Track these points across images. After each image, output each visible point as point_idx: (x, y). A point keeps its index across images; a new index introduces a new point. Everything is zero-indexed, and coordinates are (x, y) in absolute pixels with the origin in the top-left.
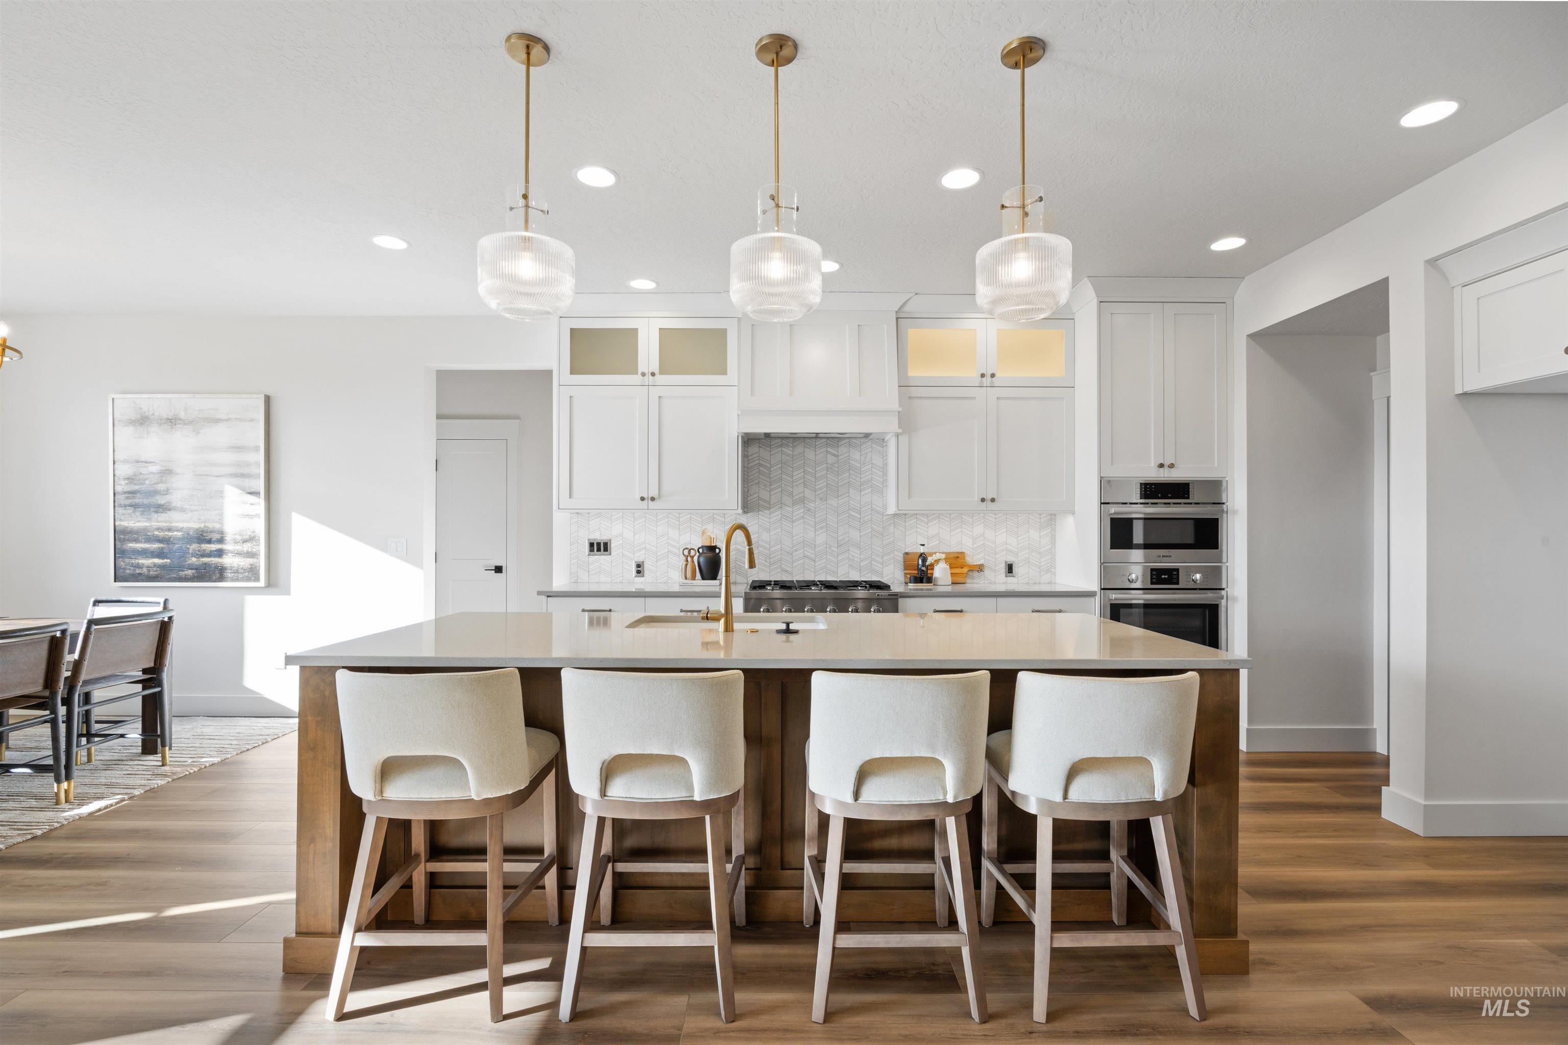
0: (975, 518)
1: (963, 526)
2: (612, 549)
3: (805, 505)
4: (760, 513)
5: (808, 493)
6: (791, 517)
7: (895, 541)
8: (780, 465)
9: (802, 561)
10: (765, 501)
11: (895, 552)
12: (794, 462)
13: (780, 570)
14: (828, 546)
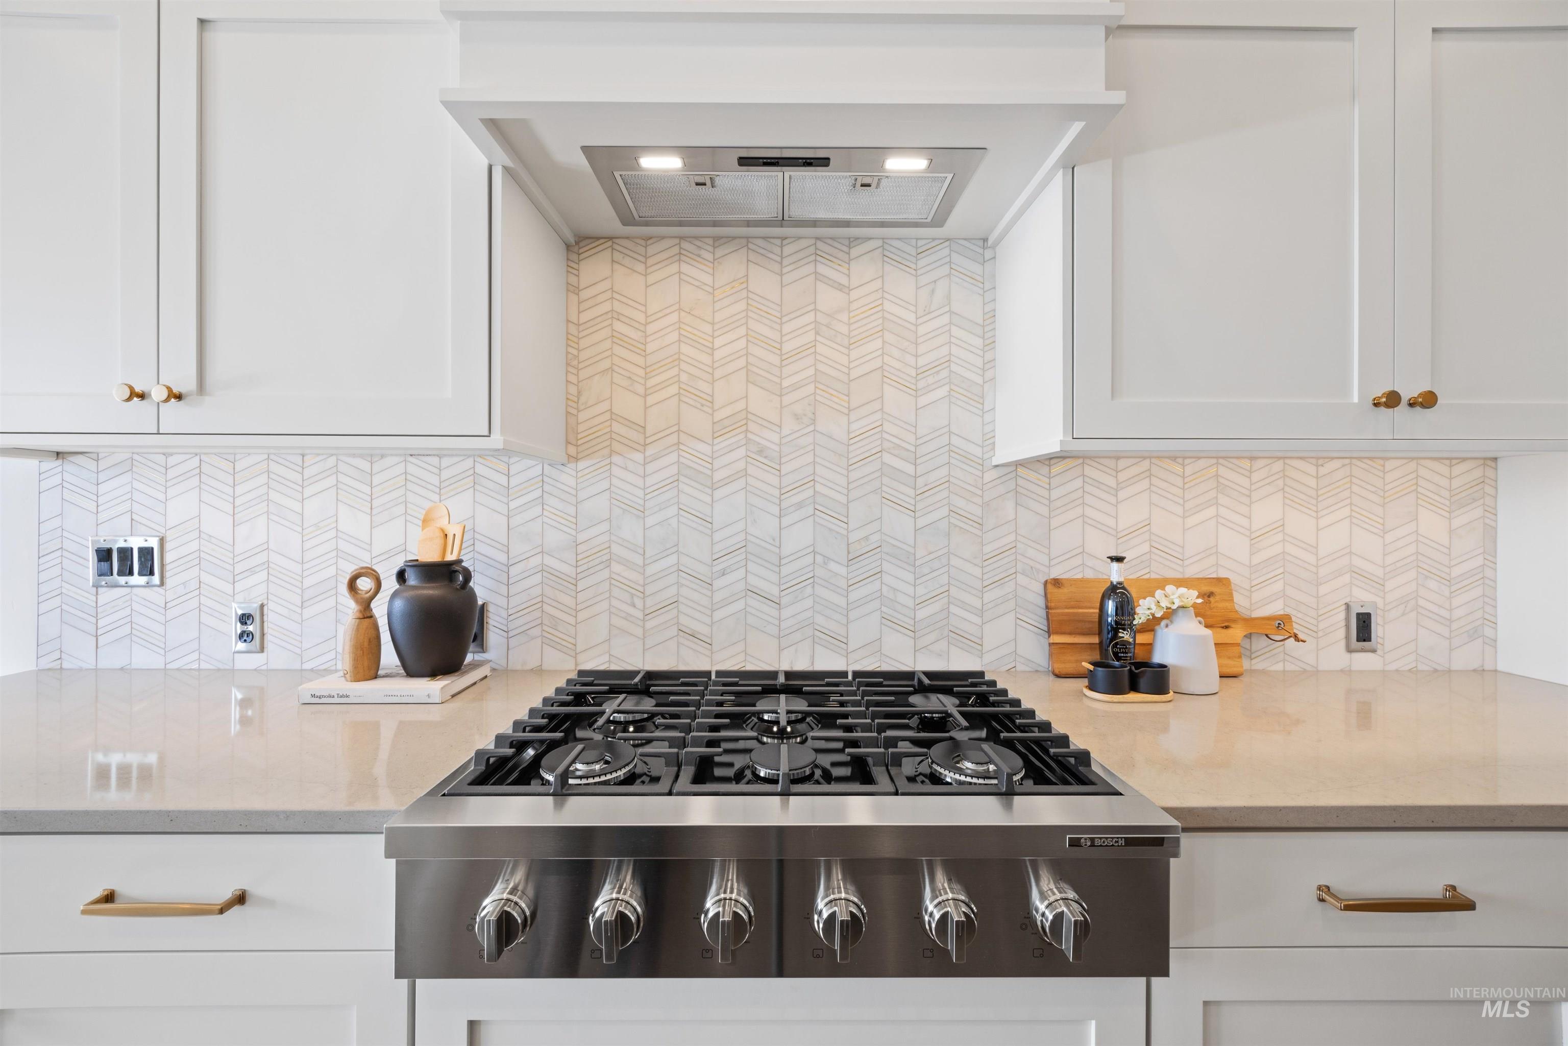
0: (1256, 477)
1: (1223, 499)
2: (168, 568)
3: (750, 435)
4: (616, 459)
6: (709, 472)
7: (1019, 545)
8: (674, 318)
9: (740, 605)
10: (630, 423)
11: (1018, 575)
12: (718, 306)
13: (674, 631)
14: (819, 559)
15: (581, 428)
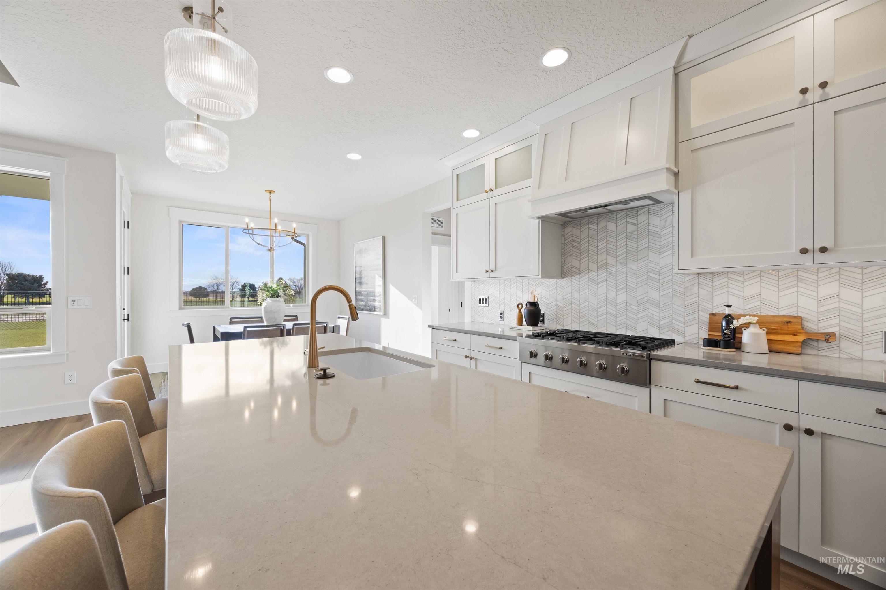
2: (489, 303)
3: (607, 270)
4: (573, 277)
5: (611, 260)
6: (596, 280)
7: (699, 301)
8: (587, 239)
9: (605, 316)
10: (576, 268)
11: (699, 312)
12: (599, 235)
13: (587, 322)
14: (628, 304)
15: (565, 270)
